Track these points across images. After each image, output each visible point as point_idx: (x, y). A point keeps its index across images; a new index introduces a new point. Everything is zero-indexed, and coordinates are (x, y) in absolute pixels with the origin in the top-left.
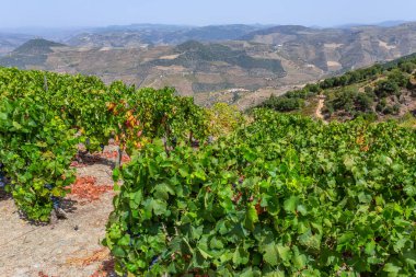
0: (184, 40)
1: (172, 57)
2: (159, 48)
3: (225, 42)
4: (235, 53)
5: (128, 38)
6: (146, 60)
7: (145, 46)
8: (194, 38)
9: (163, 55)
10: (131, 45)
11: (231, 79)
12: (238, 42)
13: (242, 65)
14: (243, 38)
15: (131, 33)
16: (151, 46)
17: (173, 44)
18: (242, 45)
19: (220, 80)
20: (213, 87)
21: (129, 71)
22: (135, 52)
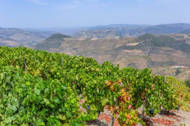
0: (143, 34)
1: (135, 44)
2: (127, 39)
3: (171, 34)
4: (178, 42)
5: (108, 32)
6: (118, 46)
7: (117, 37)
8: (149, 32)
9: (129, 43)
10: (109, 37)
11: (175, 60)
12: (180, 35)
13: (183, 50)
14: (184, 32)
15: (110, 30)
16: (121, 37)
17: (135, 36)
18: (183, 37)
19: (167, 60)
20: (162, 64)
21: (107, 52)
22: (111, 41)
